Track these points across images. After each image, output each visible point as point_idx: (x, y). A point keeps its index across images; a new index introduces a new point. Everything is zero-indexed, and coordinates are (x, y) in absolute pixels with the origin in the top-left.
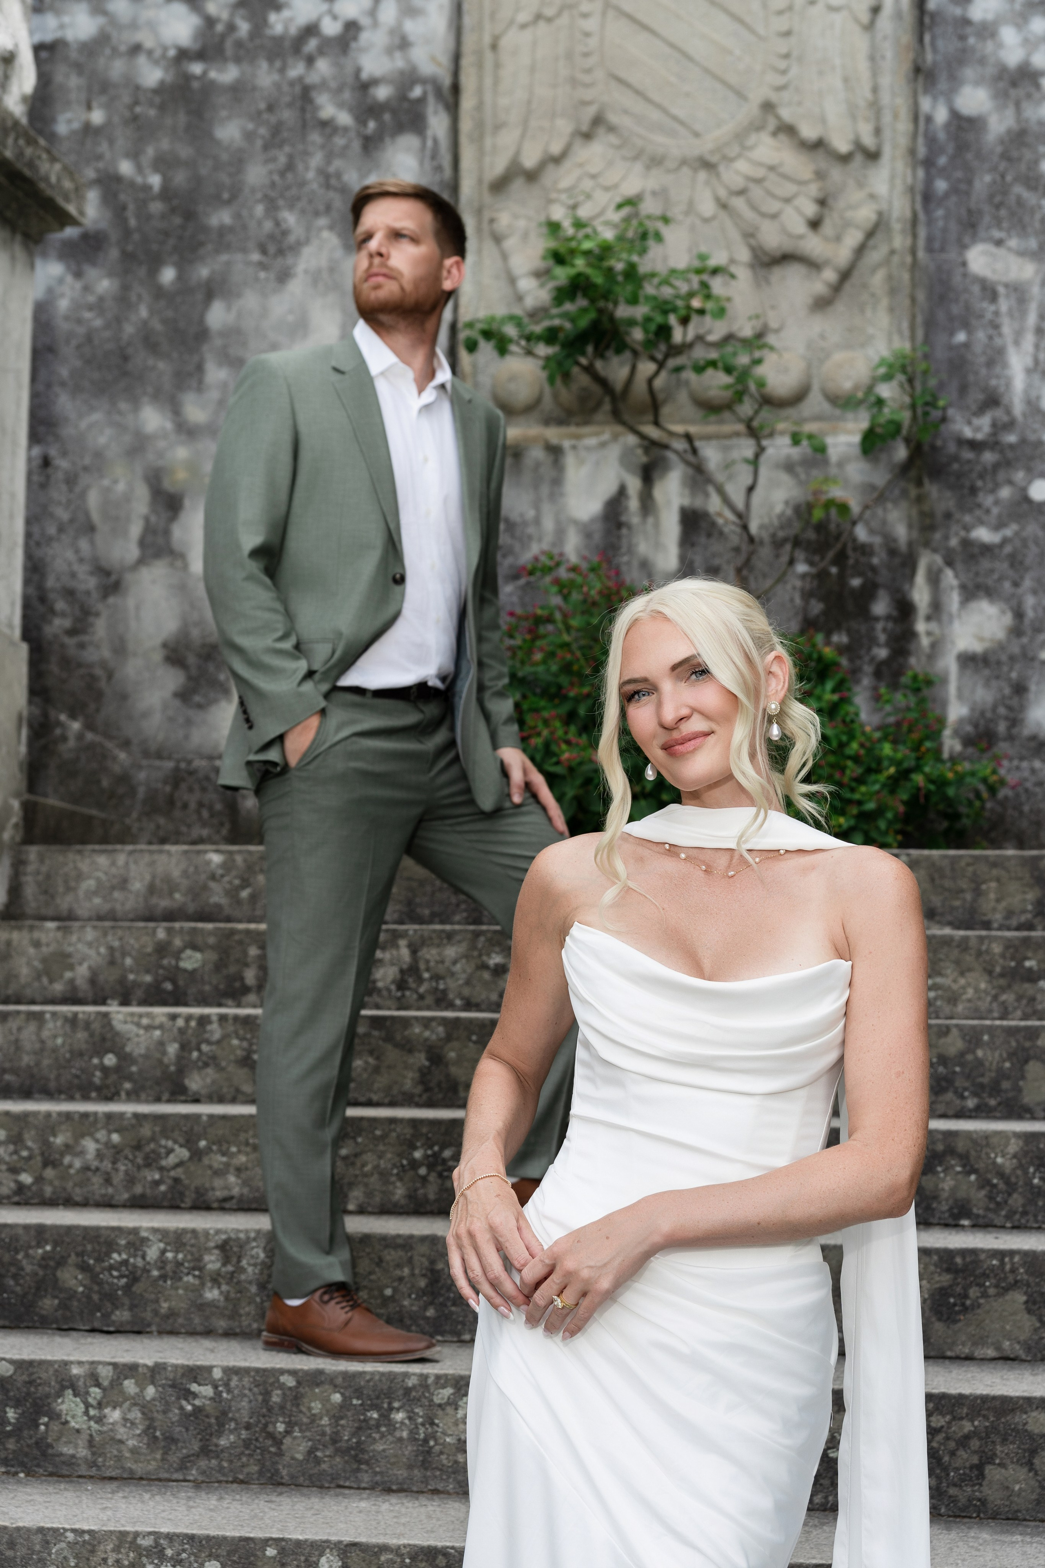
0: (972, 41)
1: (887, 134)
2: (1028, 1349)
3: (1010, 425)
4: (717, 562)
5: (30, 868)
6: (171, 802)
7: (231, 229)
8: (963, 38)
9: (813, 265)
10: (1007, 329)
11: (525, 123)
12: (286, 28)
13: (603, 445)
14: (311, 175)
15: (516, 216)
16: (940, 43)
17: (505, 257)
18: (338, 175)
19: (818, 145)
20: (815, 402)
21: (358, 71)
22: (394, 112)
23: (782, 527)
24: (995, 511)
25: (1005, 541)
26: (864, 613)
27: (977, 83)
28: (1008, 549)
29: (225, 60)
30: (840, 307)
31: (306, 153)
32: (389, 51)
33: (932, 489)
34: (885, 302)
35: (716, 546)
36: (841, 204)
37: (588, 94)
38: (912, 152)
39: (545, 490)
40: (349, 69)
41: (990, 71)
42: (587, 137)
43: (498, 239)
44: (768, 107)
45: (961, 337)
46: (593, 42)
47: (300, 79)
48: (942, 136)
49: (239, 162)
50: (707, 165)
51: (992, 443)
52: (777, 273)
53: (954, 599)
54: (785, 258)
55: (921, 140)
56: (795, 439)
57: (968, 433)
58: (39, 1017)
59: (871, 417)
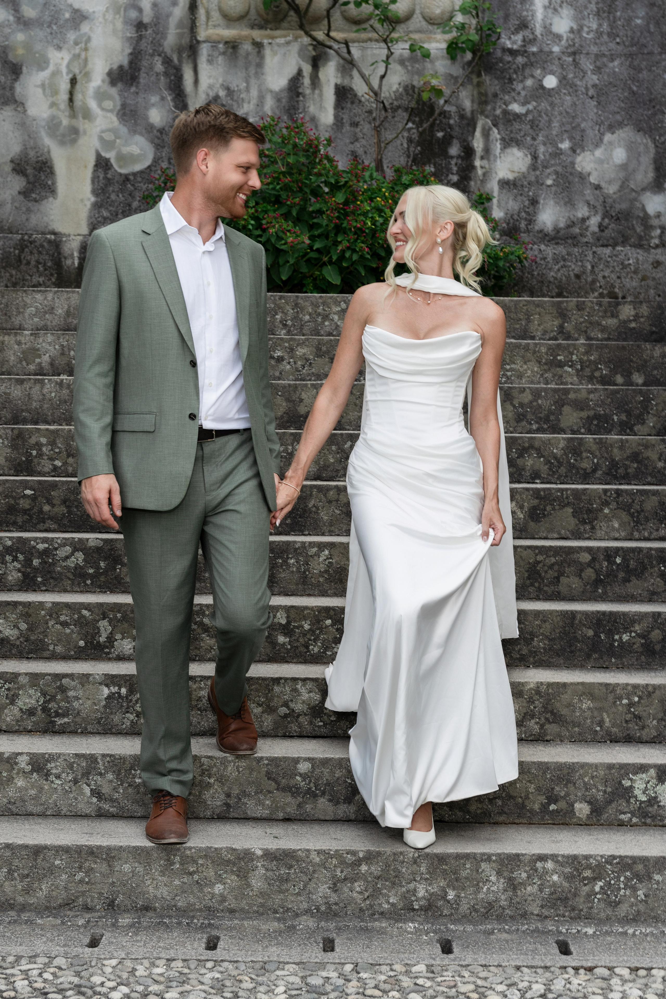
2: (573, 533)
3: (533, 41)
4: (357, 119)
6: (19, 260)
13: (288, 43)
20: (417, 21)
23: (396, 99)
24: (523, 93)
25: (528, 112)
26: (445, 154)
28: (530, 117)
33: (487, 79)
35: (357, 110)
39: (252, 70)
51: (522, 52)
53: (497, 147)
56: (412, 49)
57: (509, 45)
58: (41, 382)
59: (454, 34)
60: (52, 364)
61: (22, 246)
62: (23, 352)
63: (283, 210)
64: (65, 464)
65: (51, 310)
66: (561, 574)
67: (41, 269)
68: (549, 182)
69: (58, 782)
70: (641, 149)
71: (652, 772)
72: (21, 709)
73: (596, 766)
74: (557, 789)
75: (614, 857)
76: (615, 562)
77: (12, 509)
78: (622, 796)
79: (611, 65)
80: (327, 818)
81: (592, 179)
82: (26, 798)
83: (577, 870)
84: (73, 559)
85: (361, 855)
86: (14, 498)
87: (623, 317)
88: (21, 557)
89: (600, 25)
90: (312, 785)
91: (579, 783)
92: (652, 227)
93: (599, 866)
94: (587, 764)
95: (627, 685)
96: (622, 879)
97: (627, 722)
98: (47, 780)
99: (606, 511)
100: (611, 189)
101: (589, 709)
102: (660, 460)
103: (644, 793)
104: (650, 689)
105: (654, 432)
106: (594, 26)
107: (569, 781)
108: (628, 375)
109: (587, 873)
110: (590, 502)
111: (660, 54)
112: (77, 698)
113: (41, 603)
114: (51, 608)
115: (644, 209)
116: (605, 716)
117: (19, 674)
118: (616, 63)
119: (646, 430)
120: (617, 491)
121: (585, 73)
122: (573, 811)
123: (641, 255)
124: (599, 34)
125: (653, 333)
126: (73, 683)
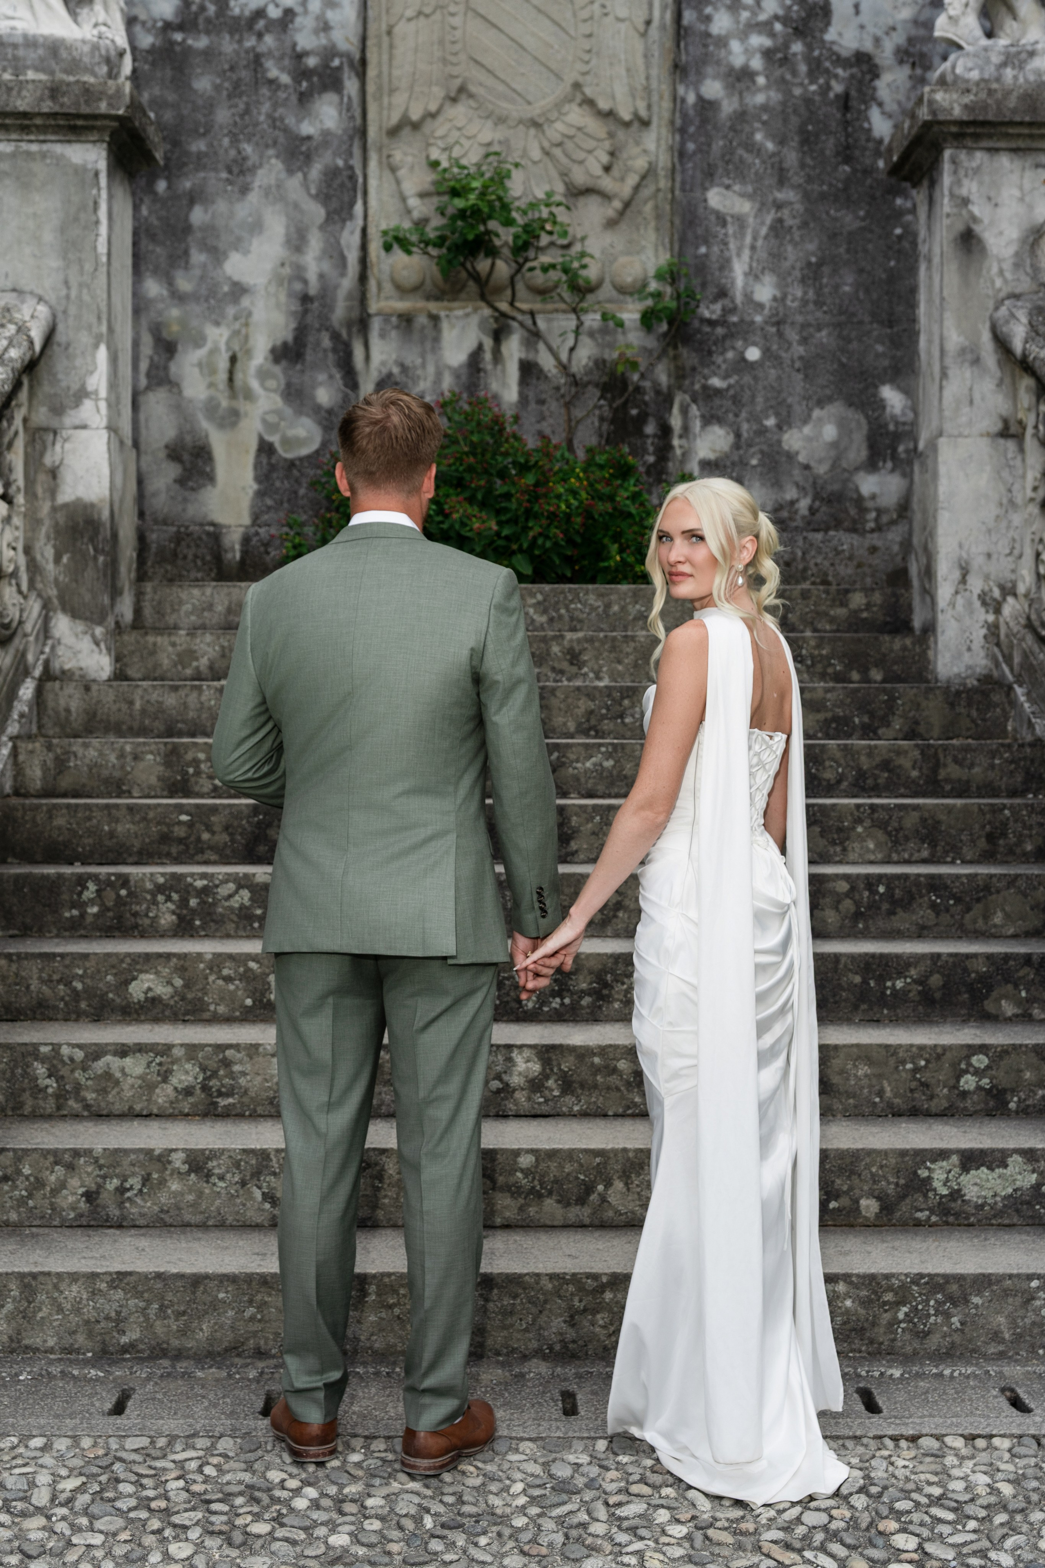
0: (711, 48)
1: (655, 109)
3: (734, 310)
4: (544, 396)
5: (148, 597)
6: (175, 554)
7: (206, 155)
8: (705, 46)
9: (606, 197)
10: (732, 246)
11: (411, 88)
12: (242, 11)
13: (467, 315)
14: (262, 118)
15: (405, 154)
16: (691, 48)
17: (398, 182)
18: (282, 119)
19: (610, 115)
20: (606, 291)
21: (295, 45)
22: (320, 76)
23: (586, 374)
24: (724, 366)
25: (730, 387)
26: (640, 433)
27: (715, 78)
28: (732, 392)
29: (199, 32)
30: (623, 226)
31: (258, 102)
32: (316, 32)
33: (684, 351)
34: (653, 224)
35: (543, 386)
36: (625, 155)
37: (455, 71)
38: (672, 122)
39: (428, 345)
40: (288, 44)
41: (723, 69)
42: (454, 100)
43: (393, 169)
44: (577, 86)
45: (703, 250)
46: (458, 34)
47: (253, 48)
48: (691, 112)
49: (210, 106)
50: (535, 124)
51: (722, 322)
52: (582, 201)
53: (697, 425)
54: (588, 191)
55: (678, 115)
56: (605, 317)
57: (707, 314)
58: (199, 688)
59: (650, 302)
60: (211, 668)
61: (178, 538)
62: (179, 655)
63: (467, 494)
65: (210, 607)
67: (199, 563)
68: (754, 462)
69: (222, 1184)
70: (853, 425)
71: (955, 1159)
72: (176, 1089)
73: (885, 1153)
74: (838, 1181)
75: (921, 1276)
76: (877, 892)
77: (165, 838)
78: (918, 1190)
79: (818, 335)
80: (556, 1223)
81: (802, 458)
82: (182, 1205)
83: (875, 1292)
84: (237, 898)
85: (604, 1279)
86: (168, 825)
87: (853, 605)
88: (175, 896)
89: (805, 293)
90: (536, 1182)
91: (866, 1174)
92: (867, 510)
93: (903, 1287)
94: (874, 1151)
95: (912, 1046)
96: (932, 1303)
97: (912, 1091)
98: (207, 1182)
99: (860, 829)
100: (822, 469)
101: (866, 1076)
102: (914, 768)
103: (945, 1185)
104: (939, 1050)
105: (900, 735)
106: (799, 293)
107: (852, 1172)
108: (864, 671)
109: (889, 1297)
110: (840, 819)
111: (871, 323)
112: (244, 1074)
113: (200, 955)
114: (211, 961)
115: (857, 490)
116: (885, 1084)
117: (173, 1046)
118: (824, 333)
119: (890, 733)
120: (873, 807)
121: (790, 344)
122: (858, 1209)
123: (855, 539)
124: (805, 302)
125: (887, 623)
126: (239, 1056)
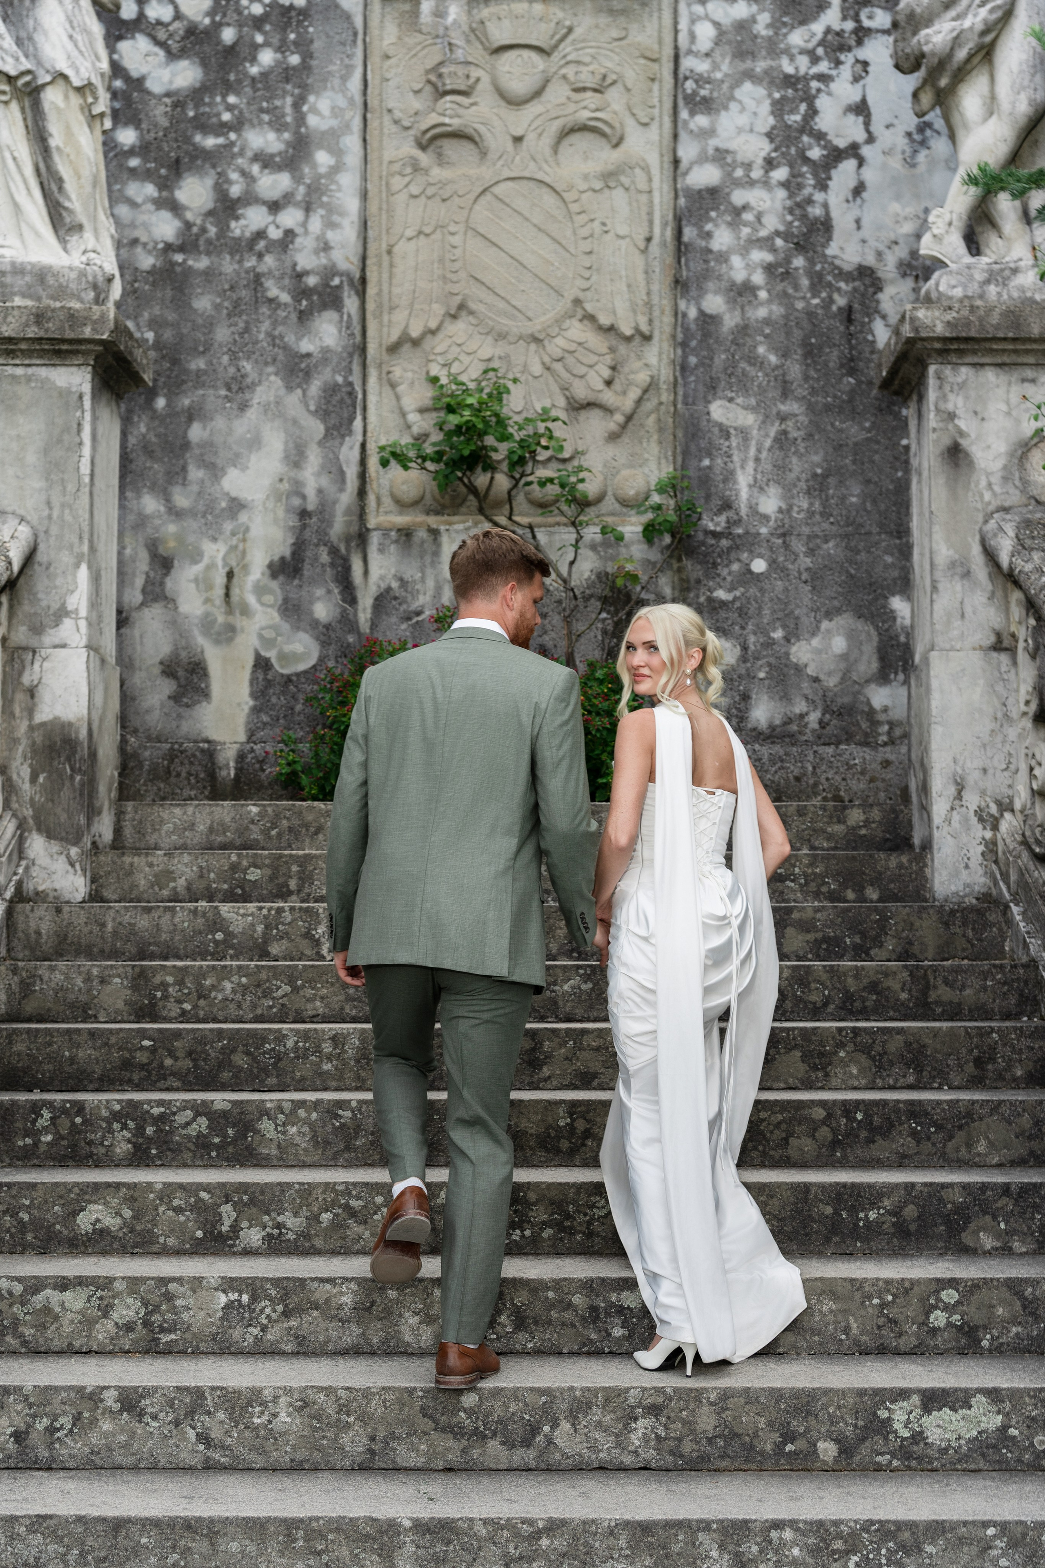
0: (712, 264)
1: (656, 323)
2: (803, 1083)
3: (739, 522)
4: (545, 610)
5: (128, 817)
6: (169, 772)
7: (205, 372)
8: (706, 262)
9: (608, 410)
10: (735, 458)
11: (412, 305)
12: (243, 232)
14: (262, 336)
15: (405, 370)
16: (691, 264)
17: (398, 398)
18: (281, 337)
19: (611, 329)
20: (609, 503)
21: (295, 265)
22: (320, 295)
23: (588, 587)
24: (729, 579)
25: (735, 599)
27: (716, 293)
28: (737, 604)
29: (200, 253)
30: (625, 439)
31: (258, 321)
32: (316, 252)
33: (688, 564)
34: (655, 437)
36: (626, 369)
37: (455, 289)
38: (674, 337)
39: (428, 559)
40: (288, 263)
41: (724, 284)
42: (454, 317)
43: (393, 386)
44: (577, 302)
45: (706, 462)
46: (458, 252)
47: (254, 268)
48: (693, 326)
49: (210, 325)
50: (537, 340)
51: (727, 534)
52: (583, 414)
54: (590, 405)
55: (679, 329)
56: (604, 531)
57: (711, 527)
58: (172, 910)
59: (650, 516)
60: (188, 889)
61: (172, 756)
62: (156, 876)
64: (195, 1007)
65: (192, 826)
66: (790, 1134)
67: (193, 781)
68: (762, 675)
69: (155, 1424)
70: (863, 637)
71: (915, 1399)
72: (116, 1324)
73: (843, 1393)
74: (794, 1423)
75: (872, 1522)
76: (855, 1119)
77: (127, 1064)
78: (878, 1432)
79: (825, 546)
80: (500, 1467)
81: (810, 671)
82: (114, 1446)
83: (824, 1540)
84: (194, 1126)
85: (541, 1525)
86: (130, 1051)
87: (851, 822)
88: (131, 1124)
89: (811, 504)
90: (480, 1423)
91: (823, 1416)
92: (879, 723)
93: (853, 1534)
94: (831, 1390)
95: (878, 1279)
96: (884, 1551)
97: (879, 1327)
98: (140, 1421)
99: (842, 1054)
100: (831, 682)
101: (831, 1311)
102: (903, 990)
103: (906, 1427)
104: (907, 1284)
105: (894, 957)
106: (805, 505)
107: (809, 1413)
108: (860, 889)
109: (838, 1545)
110: (822, 1043)
111: (879, 534)
112: (187, 1308)
113: (150, 1184)
114: (161, 1191)
115: (868, 703)
116: (851, 1320)
117: (115, 1279)
118: (831, 544)
119: (884, 954)
120: (855, 1030)
121: (797, 556)
122: (815, 1451)
123: (867, 753)
124: (811, 514)
125: (887, 840)
126: (182, 1289)
